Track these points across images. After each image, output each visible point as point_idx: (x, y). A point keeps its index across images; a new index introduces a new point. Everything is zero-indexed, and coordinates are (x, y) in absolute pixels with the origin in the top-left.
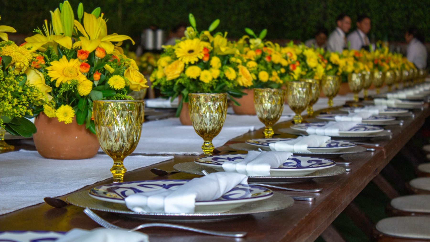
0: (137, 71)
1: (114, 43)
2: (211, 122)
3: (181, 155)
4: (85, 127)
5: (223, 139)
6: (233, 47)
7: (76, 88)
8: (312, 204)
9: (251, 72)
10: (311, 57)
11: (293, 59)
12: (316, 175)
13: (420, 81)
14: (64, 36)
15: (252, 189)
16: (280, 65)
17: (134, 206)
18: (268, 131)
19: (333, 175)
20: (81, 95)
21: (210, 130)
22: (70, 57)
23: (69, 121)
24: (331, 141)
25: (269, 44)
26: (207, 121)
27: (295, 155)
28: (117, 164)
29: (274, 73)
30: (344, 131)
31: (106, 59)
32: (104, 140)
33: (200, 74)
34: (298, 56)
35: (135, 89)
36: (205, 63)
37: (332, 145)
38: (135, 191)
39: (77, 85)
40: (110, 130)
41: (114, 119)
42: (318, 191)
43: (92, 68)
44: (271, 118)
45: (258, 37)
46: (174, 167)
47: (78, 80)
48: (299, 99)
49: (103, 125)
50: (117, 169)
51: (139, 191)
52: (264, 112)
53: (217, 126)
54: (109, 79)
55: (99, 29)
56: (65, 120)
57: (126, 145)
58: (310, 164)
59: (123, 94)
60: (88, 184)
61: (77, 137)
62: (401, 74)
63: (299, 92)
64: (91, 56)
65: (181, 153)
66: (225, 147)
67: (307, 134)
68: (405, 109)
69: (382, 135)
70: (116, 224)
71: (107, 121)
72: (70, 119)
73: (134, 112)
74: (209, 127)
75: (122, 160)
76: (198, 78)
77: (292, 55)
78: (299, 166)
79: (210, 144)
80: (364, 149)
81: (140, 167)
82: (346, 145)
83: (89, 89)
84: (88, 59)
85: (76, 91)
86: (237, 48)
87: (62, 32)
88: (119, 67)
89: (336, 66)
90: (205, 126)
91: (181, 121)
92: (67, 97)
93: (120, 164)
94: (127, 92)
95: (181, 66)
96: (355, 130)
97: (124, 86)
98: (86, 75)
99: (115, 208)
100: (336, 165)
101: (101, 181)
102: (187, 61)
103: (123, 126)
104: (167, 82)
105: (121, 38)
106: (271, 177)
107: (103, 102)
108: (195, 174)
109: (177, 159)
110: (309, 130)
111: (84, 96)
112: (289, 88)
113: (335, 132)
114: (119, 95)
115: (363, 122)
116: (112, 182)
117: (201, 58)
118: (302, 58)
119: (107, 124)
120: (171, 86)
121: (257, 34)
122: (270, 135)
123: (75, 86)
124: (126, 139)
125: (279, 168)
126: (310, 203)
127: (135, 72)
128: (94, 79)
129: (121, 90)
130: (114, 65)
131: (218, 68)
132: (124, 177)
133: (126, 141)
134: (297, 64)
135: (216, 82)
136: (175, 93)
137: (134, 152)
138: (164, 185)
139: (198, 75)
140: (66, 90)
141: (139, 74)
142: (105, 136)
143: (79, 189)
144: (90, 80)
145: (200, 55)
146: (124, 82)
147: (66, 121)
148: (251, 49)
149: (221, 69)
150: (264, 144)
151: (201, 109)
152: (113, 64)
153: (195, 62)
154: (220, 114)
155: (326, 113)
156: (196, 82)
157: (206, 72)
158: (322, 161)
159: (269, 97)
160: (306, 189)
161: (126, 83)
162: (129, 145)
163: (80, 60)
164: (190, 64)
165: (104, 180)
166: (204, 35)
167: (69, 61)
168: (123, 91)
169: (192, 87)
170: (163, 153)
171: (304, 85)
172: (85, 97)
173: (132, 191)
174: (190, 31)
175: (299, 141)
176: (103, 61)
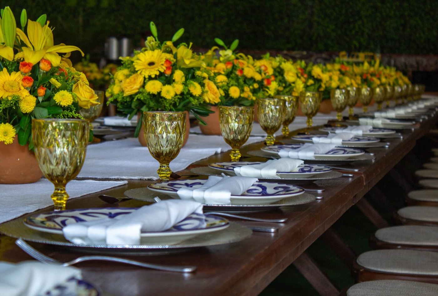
0: (86, 85)
1: (61, 55)
2: (168, 144)
3: (136, 180)
4: (28, 148)
5: (185, 162)
6: (199, 59)
7: (18, 104)
8: (275, 236)
9: (218, 88)
10: (289, 71)
11: (268, 72)
12: (282, 203)
13: (415, 98)
14: (5, 46)
15: (208, 219)
16: (253, 79)
17: (74, 237)
18: (234, 154)
19: (300, 203)
20: (24, 113)
21: (166, 152)
22: (11, 70)
23: (10, 142)
24: (304, 165)
25: (241, 56)
26: (164, 143)
27: (261, 180)
28: (58, 190)
29: (246, 89)
30: (320, 154)
31: (52, 72)
32: (44, 163)
33: (161, 89)
34: (275, 70)
35: (85, 106)
36: (167, 77)
37: (305, 169)
38: (77, 220)
39: (18, 101)
40: (51, 152)
41: (56, 140)
42: (282, 221)
43: (37, 82)
44: (238, 139)
45: (229, 48)
46: (125, 193)
47: (20, 95)
48: (272, 118)
49: (43, 146)
50: (59, 195)
51: (82, 220)
52: (230, 132)
53: (175, 148)
54: (55, 95)
55: (44, 38)
56: (5, 140)
57: (68, 170)
58: (276, 191)
59: (71, 111)
60: (27, 212)
61: (19, 159)
62: (393, 90)
63: (272, 111)
64: (35, 68)
65: (136, 178)
66: (187, 171)
67: (278, 157)
68: (392, 130)
69: (362, 159)
70: (52, 257)
71: (47, 141)
72: (10, 139)
73: (78, 132)
74: (166, 149)
75: (65, 185)
76: (159, 93)
77: (266, 68)
78: (264, 193)
79: (167, 168)
80: (340, 175)
81: (89, 193)
82: (320, 170)
83: (32, 105)
84: (31, 72)
85: (18, 108)
86: (203, 60)
87: (3, 41)
88: (66, 81)
89: (318, 81)
90: (162, 148)
91: (140, 141)
92: (7, 114)
93: (61, 190)
94: (75, 109)
95: (140, 80)
96: (333, 154)
97: (72, 103)
98: (29, 90)
99: (53, 239)
100: (305, 193)
101: (42, 209)
102: (146, 74)
103: (66, 147)
104: (125, 98)
105: (68, 49)
106: (230, 206)
107: (43, 121)
108: (147, 202)
109: (132, 185)
110: (282, 153)
111: (26, 114)
112: (260, 105)
113: (310, 155)
114: (66, 112)
115: (343, 144)
116: (54, 210)
117: (162, 71)
118: (279, 72)
119: (48, 145)
120: (129, 102)
121: (228, 45)
122: (236, 158)
123: (17, 101)
124: (68, 162)
125: (242, 195)
126: (273, 235)
127: (84, 87)
128: (38, 95)
129: (69, 106)
130: (61, 79)
131: (182, 82)
132: (66, 204)
133: (68, 164)
134: (273, 78)
135: (179, 98)
136: (133, 110)
137: (78, 176)
138: (110, 213)
139: (159, 91)
140: (6, 106)
141: (89, 89)
142: (45, 158)
143: (17, 217)
144: (34, 96)
145: (162, 68)
146: (72, 98)
147: (7, 141)
148: (220, 62)
149: (185, 84)
150: (229, 168)
151: (157, 129)
152: (60, 77)
153: (156, 75)
154: (178, 134)
155: (304, 134)
156: (157, 97)
157: (168, 87)
158: (289, 188)
159: (236, 116)
160: (270, 219)
161: (74, 99)
162: (72, 169)
163: (23, 73)
164: (150, 78)
165: (46, 208)
166: (165, 45)
167: (10, 75)
168: (71, 108)
169: (152, 104)
170: (116, 177)
171: (278, 102)
172: (28, 115)
173: (73, 220)
174: (150, 41)
175: (268, 165)
176: (49, 74)
